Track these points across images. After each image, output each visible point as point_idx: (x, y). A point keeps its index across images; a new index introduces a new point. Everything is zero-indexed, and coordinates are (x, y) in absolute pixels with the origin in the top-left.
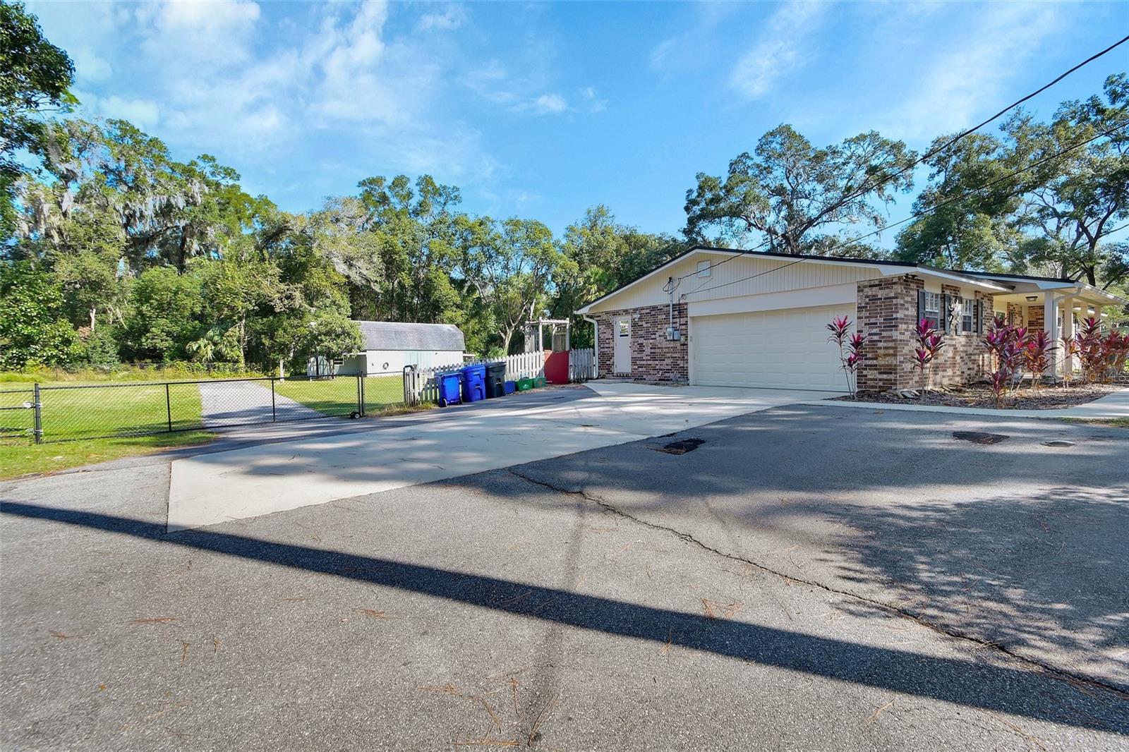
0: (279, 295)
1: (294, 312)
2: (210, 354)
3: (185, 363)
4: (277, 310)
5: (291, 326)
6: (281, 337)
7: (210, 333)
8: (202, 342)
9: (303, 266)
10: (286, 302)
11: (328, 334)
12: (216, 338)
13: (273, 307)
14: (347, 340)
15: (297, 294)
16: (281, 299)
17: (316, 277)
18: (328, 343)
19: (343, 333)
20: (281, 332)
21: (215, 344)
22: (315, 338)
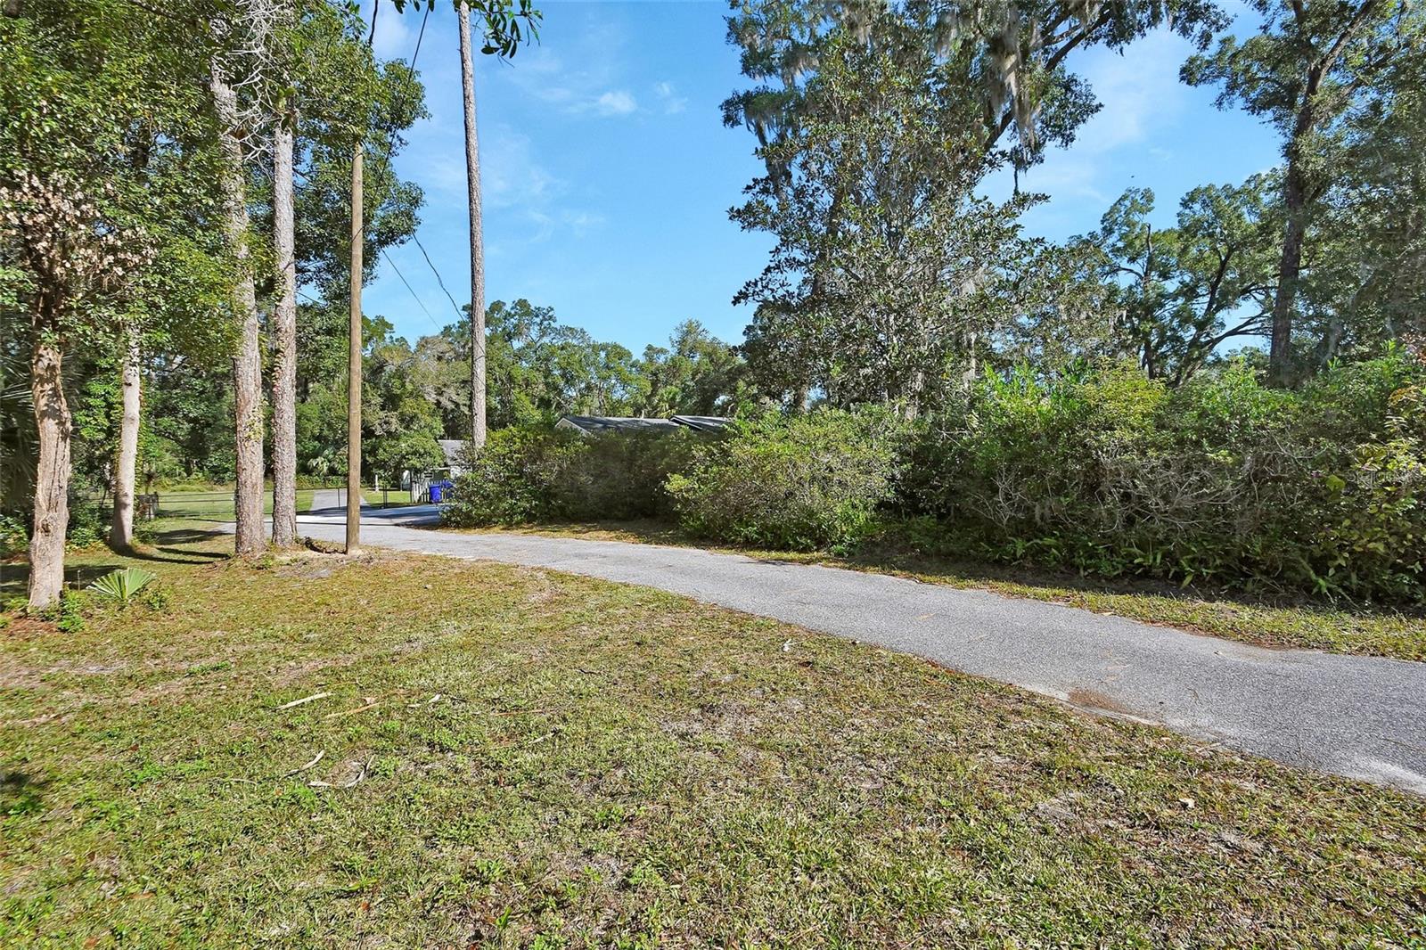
0: (378, 421)
1: (391, 435)
2: (325, 469)
3: (306, 477)
4: (377, 433)
5: (390, 446)
6: (381, 455)
7: (326, 452)
8: (320, 459)
9: (399, 397)
10: (385, 427)
11: (414, 453)
12: (331, 456)
13: (373, 432)
14: (428, 459)
15: (394, 420)
16: (380, 425)
17: (408, 406)
18: (414, 461)
19: (425, 453)
20: (381, 450)
21: (330, 462)
22: (403, 457)
